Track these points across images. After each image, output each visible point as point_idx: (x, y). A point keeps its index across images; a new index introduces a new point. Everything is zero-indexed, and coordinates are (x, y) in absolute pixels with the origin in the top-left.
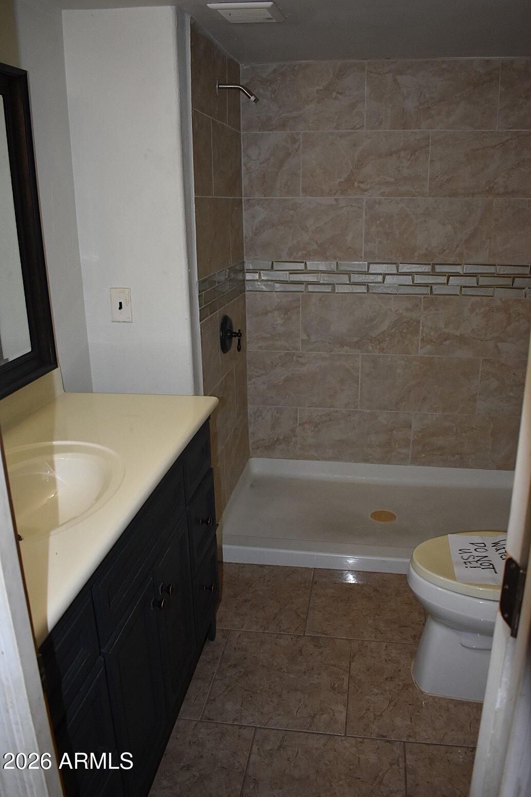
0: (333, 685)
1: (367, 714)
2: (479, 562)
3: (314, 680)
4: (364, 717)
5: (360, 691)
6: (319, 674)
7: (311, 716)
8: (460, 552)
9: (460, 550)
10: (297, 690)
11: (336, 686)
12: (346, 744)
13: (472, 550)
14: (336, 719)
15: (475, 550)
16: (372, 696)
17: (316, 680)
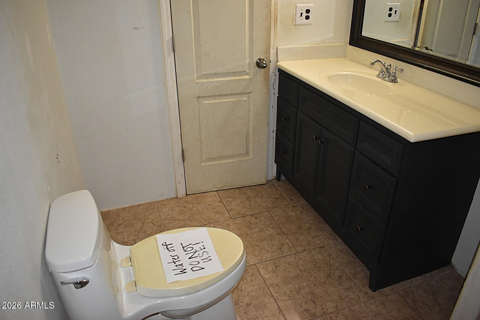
0: (279, 288)
1: (251, 278)
2: (194, 251)
3: (291, 286)
4: (251, 276)
5: (262, 289)
6: (291, 291)
7: (278, 266)
8: (210, 258)
9: (211, 260)
10: (295, 277)
11: (277, 288)
12: (252, 260)
13: (201, 262)
14: (265, 270)
15: (199, 262)
16: (253, 289)
17: (290, 287)
